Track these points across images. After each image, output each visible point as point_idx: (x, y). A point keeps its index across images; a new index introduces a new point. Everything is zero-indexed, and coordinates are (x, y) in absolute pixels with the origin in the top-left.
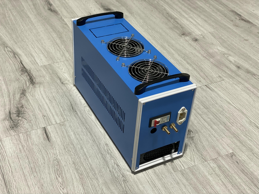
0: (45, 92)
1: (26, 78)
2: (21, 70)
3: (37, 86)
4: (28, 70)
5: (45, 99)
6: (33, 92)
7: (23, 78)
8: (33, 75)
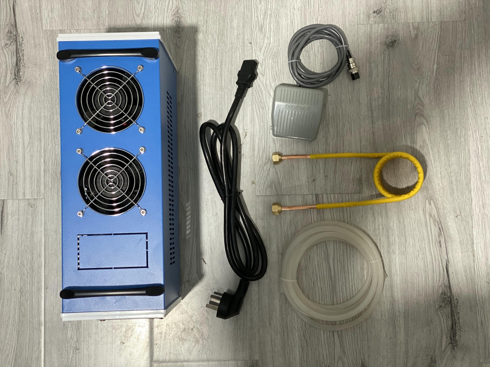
0: (30, 113)
1: (10, 61)
2: (7, 31)
3: (22, 90)
4: (20, 36)
5: (25, 130)
6: (11, 105)
7: (5, 57)
8: (23, 56)
